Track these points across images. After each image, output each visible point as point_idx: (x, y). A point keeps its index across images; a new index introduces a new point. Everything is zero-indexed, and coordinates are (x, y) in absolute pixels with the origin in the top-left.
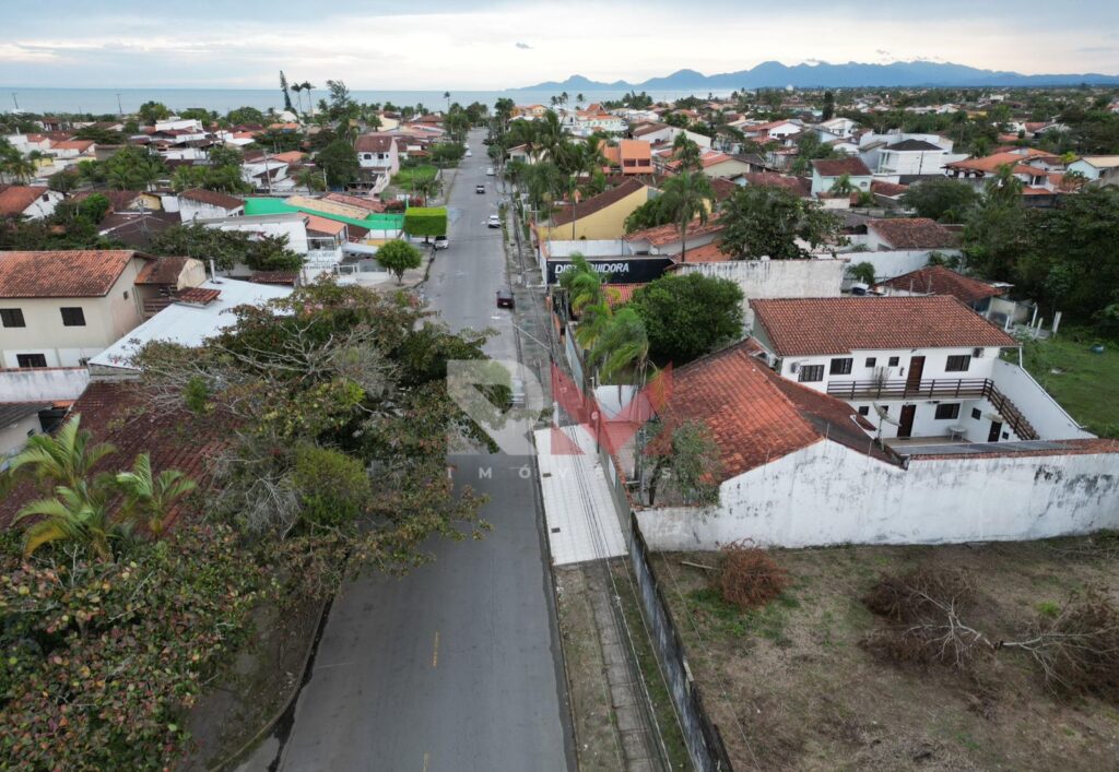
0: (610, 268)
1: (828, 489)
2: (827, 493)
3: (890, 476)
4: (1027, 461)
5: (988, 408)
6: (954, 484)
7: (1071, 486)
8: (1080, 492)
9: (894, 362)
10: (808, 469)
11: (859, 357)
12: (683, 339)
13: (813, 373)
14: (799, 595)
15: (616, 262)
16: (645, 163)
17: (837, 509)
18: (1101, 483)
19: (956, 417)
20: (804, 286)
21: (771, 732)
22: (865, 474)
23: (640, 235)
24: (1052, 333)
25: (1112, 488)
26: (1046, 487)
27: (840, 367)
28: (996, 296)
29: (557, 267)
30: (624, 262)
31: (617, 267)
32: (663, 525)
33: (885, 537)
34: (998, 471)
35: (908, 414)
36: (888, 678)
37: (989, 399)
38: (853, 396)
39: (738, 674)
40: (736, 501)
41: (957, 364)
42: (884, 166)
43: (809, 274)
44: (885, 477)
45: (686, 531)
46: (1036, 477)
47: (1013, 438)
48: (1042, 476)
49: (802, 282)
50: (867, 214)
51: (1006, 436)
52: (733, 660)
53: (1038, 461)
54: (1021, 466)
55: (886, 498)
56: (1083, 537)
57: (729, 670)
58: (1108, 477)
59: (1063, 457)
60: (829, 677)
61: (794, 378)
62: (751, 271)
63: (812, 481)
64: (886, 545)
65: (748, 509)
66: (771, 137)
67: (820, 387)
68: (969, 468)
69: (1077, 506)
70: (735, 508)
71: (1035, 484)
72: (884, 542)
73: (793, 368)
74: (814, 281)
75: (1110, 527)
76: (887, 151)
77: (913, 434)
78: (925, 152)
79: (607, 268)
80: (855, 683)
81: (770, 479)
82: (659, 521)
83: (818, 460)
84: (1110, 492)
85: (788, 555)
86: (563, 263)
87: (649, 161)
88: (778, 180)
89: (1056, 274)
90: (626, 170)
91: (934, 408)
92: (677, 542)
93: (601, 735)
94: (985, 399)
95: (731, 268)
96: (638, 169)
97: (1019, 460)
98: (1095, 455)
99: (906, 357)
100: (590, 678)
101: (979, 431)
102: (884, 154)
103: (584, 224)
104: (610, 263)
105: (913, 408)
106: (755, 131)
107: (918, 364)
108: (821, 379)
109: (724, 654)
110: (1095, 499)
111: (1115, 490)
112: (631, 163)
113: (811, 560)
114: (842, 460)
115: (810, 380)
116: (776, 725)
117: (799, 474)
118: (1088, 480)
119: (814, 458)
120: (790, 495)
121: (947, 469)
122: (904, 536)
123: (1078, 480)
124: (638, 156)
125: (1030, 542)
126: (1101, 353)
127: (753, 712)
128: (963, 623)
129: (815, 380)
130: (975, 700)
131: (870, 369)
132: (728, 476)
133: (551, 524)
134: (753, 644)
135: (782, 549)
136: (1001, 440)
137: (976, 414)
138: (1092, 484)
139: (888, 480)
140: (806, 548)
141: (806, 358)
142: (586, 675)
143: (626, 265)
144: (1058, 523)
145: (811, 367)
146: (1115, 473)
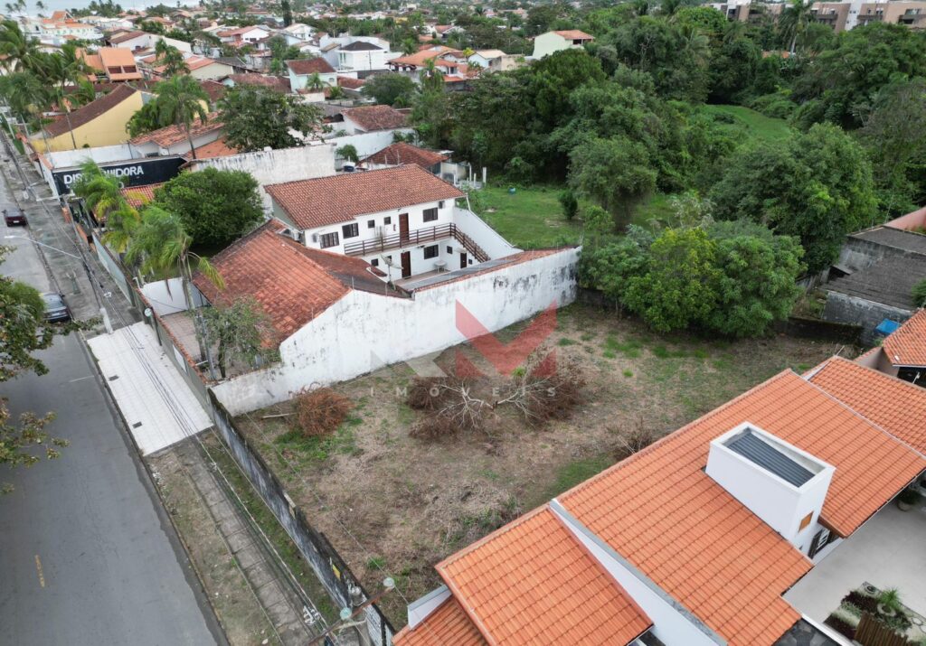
0: (123, 172)
1: (363, 328)
2: (363, 332)
3: (404, 307)
4: (487, 276)
5: (456, 245)
6: (446, 304)
7: (515, 286)
8: (520, 290)
9: (388, 221)
10: (345, 316)
11: (362, 221)
12: (214, 228)
13: (330, 240)
14: (361, 413)
15: (129, 166)
16: (131, 69)
17: (374, 342)
18: (531, 281)
19: (437, 255)
20: (306, 169)
21: (363, 521)
22: (387, 310)
23: (146, 138)
24: (483, 184)
25: (538, 283)
26: (501, 291)
27: (350, 231)
28: (444, 161)
29: (65, 177)
30: (136, 165)
31: (131, 171)
32: (239, 391)
33: (411, 353)
34: (471, 288)
35: (406, 259)
36: (434, 451)
37: (456, 238)
38: (364, 253)
39: (329, 489)
40: (295, 355)
41: (430, 215)
42: (344, 64)
43: (307, 158)
44: (401, 308)
45: (260, 391)
46: (494, 286)
47: (476, 262)
48: (497, 285)
49: (303, 166)
50: (340, 105)
51: (471, 262)
52: (323, 480)
53: (493, 275)
54: (484, 281)
55: (405, 324)
56: (528, 320)
57: (322, 488)
58: (534, 276)
59: (507, 269)
60: (395, 465)
61: (317, 246)
62: (258, 161)
63: (351, 325)
65: (307, 359)
66: (245, 41)
67: (338, 250)
68: (453, 290)
69: (521, 300)
70: (296, 361)
71: (495, 291)
72: (411, 356)
73: (314, 239)
74: (313, 165)
75: (541, 309)
76: (342, 51)
77: (412, 274)
78: (371, 51)
79: (120, 173)
80: (414, 463)
81: (318, 331)
82: (234, 389)
83: (351, 307)
84: (537, 285)
85: (346, 386)
86: (71, 173)
87: (134, 67)
88: (261, 80)
89: (477, 140)
90: (113, 77)
91: (422, 251)
92: (255, 402)
93: (228, 580)
94: (453, 238)
95: (240, 161)
96: (124, 76)
97: (482, 277)
98: (524, 264)
99: (395, 216)
100: (206, 538)
101: (453, 262)
102: (341, 54)
103: (81, 132)
104: (123, 167)
105: (408, 253)
106: (229, 36)
107: (404, 219)
108: (338, 244)
109: (314, 478)
110: (530, 293)
112: (117, 70)
113: (363, 385)
114: (369, 303)
115: (329, 246)
116: (365, 515)
117: (339, 321)
118: (524, 281)
119: (348, 307)
120: (337, 340)
121: (440, 294)
122: (422, 349)
123: (518, 282)
124: (123, 63)
125: (499, 331)
126: (515, 193)
127: (347, 512)
128: (472, 398)
129: (334, 245)
130: (489, 446)
131: (372, 229)
132: (284, 337)
133: (131, 421)
134: (336, 462)
135: (340, 383)
136: (468, 265)
137: (450, 250)
138: (526, 283)
139: (404, 311)
140: (358, 377)
141: (322, 228)
142: (201, 537)
143: (140, 168)
144: (513, 314)
145: (328, 235)
146: (538, 273)
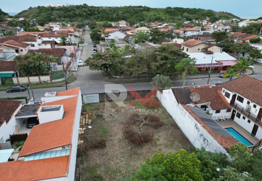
2: (170, 102)
6: (184, 115)
7: (201, 136)
8: (202, 140)
9: (255, 106)
10: (169, 94)
11: (246, 100)
13: (228, 95)
18: (206, 141)
22: (174, 101)
25: (208, 146)
26: (196, 131)
34: (190, 118)
46: (195, 126)
48: (196, 127)
53: (196, 121)
54: (193, 120)
55: (176, 110)
58: (208, 141)
59: (199, 125)
61: (223, 94)
63: (169, 98)
64: (175, 122)
68: (186, 113)
69: (201, 145)
71: (195, 128)
73: (224, 91)
97: (193, 118)
98: (205, 130)
99: (259, 107)
108: (229, 98)
110: (205, 146)
111: (209, 148)
115: (227, 97)
118: (204, 137)
119: (170, 92)
121: (183, 110)
138: (204, 139)
145: (228, 93)
146: (209, 142)
